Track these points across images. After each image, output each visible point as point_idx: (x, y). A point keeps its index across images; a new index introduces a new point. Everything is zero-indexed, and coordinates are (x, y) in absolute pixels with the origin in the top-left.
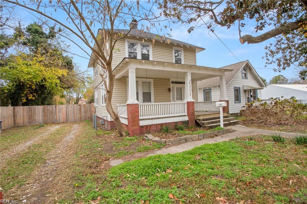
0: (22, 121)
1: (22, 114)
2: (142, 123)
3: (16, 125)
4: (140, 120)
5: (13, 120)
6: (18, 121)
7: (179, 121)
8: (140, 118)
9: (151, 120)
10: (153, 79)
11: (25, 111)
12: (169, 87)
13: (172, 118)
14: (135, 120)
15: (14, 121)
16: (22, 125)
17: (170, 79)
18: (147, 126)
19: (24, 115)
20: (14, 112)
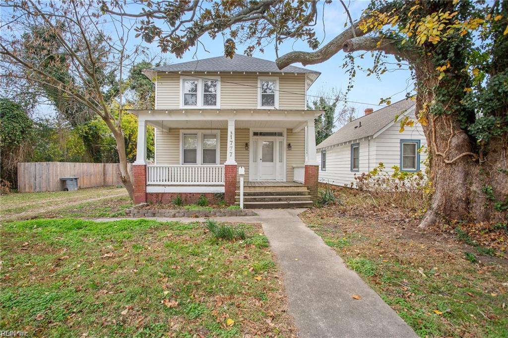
0: (111, 180)
1: (111, 173)
2: (150, 190)
3: (106, 184)
4: (149, 185)
5: (102, 178)
6: (107, 179)
7: (208, 192)
8: (148, 183)
9: (164, 187)
10: (220, 131)
11: (115, 169)
12: (247, 141)
13: (198, 187)
14: (140, 184)
15: (104, 179)
16: (111, 184)
17: (249, 129)
18: (157, 194)
19: (113, 174)
20: (104, 169)
